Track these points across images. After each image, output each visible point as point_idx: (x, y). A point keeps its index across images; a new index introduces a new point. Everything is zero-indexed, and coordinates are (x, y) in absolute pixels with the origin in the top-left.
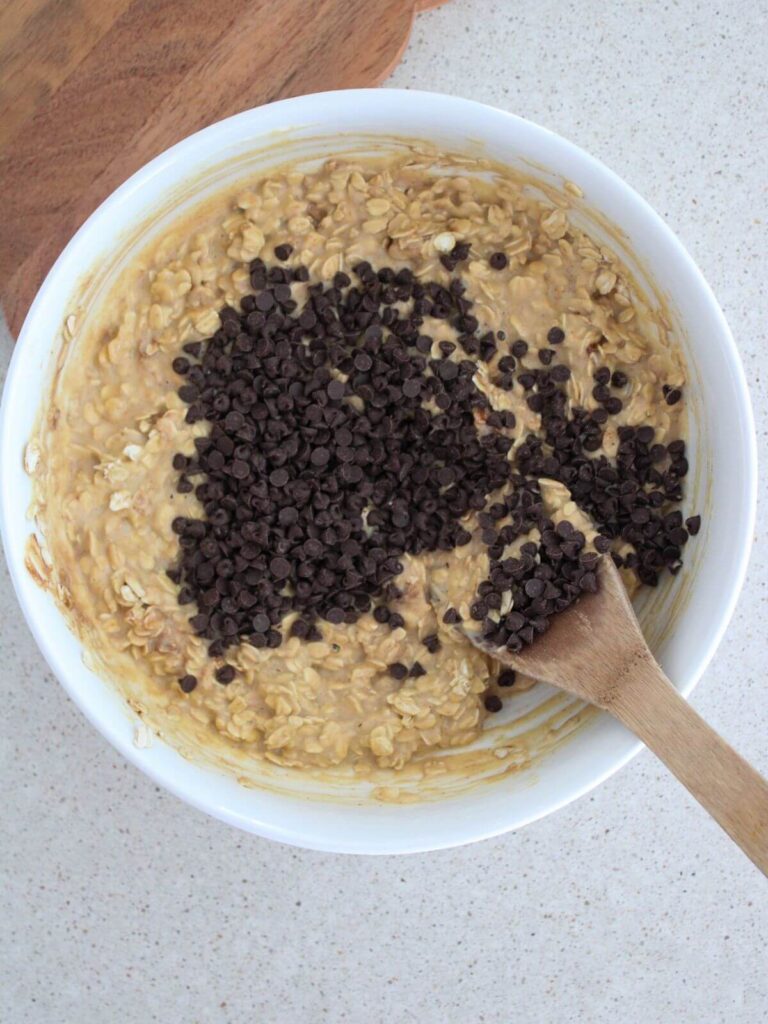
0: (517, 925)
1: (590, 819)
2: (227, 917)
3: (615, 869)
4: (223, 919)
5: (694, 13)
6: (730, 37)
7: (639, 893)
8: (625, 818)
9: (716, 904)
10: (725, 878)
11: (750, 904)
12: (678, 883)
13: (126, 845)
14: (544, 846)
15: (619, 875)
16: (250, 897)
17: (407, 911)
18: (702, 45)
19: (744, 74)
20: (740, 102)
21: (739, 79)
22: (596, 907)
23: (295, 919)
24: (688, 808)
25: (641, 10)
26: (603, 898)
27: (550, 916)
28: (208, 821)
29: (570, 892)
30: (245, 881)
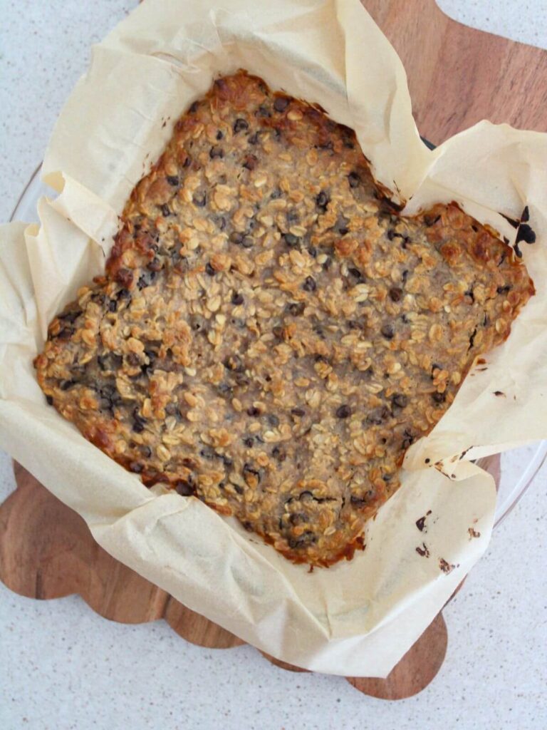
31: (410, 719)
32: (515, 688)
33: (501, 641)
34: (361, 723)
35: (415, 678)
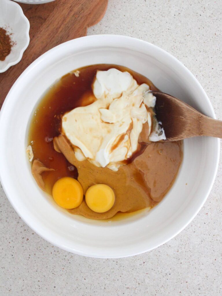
0: (119, 291)
1: (139, 259)
2: (34, 292)
3: (147, 274)
4: (33, 292)
5: (160, 22)
6: (171, 29)
7: (154, 280)
8: (149, 258)
9: (177, 283)
10: (179, 275)
11: (187, 282)
12: (165, 277)
13: (4, 272)
14: (126, 268)
15: (148, 275)
16: (40, 286)
17: (86, 288)
18: (163, 32)
19: (175, 40)
20: (174, 48)
21: (174, 41)
22: (142, 285)
23: (54, 291)
24: (167, 255)
25: (144, 22)
26: (143, 282)
27: (128, 288)
28: (27, 264)
29: (134, 281)
30: (39, 281)
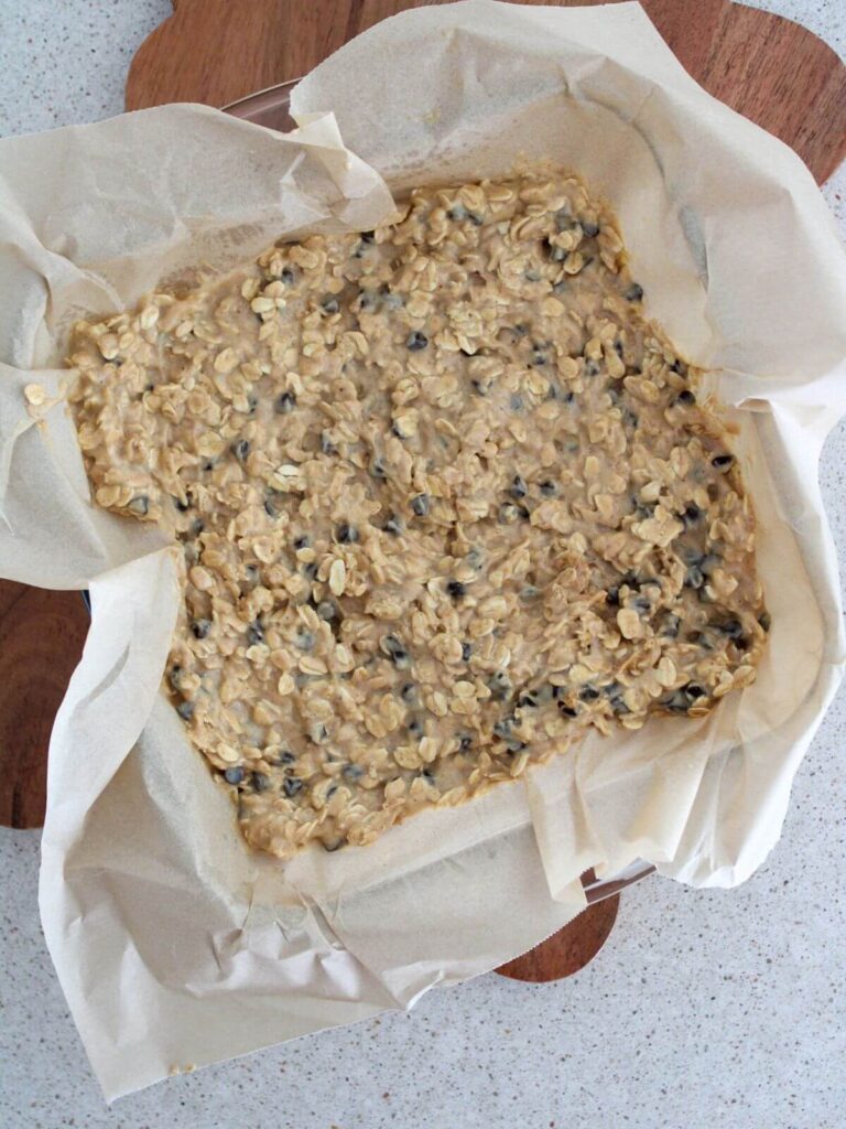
31: (564, 1011)
32: (720, 967)
33: (701, 898)
34: (492, 1015)
35: (570, 950)
